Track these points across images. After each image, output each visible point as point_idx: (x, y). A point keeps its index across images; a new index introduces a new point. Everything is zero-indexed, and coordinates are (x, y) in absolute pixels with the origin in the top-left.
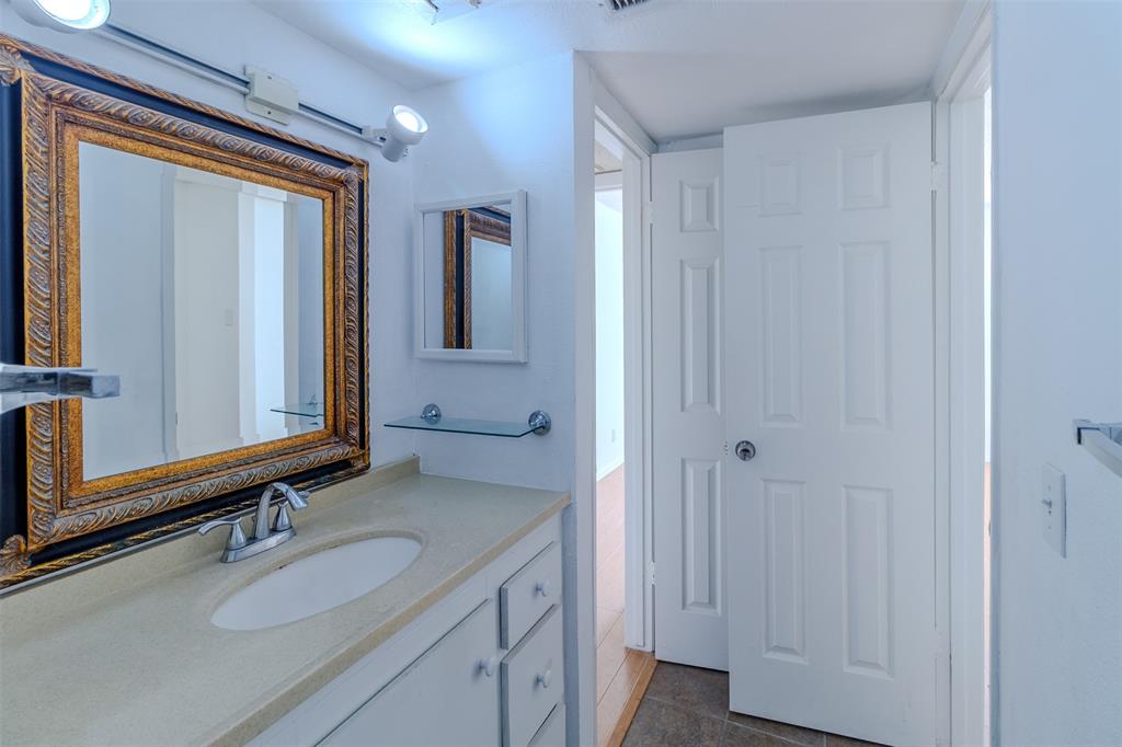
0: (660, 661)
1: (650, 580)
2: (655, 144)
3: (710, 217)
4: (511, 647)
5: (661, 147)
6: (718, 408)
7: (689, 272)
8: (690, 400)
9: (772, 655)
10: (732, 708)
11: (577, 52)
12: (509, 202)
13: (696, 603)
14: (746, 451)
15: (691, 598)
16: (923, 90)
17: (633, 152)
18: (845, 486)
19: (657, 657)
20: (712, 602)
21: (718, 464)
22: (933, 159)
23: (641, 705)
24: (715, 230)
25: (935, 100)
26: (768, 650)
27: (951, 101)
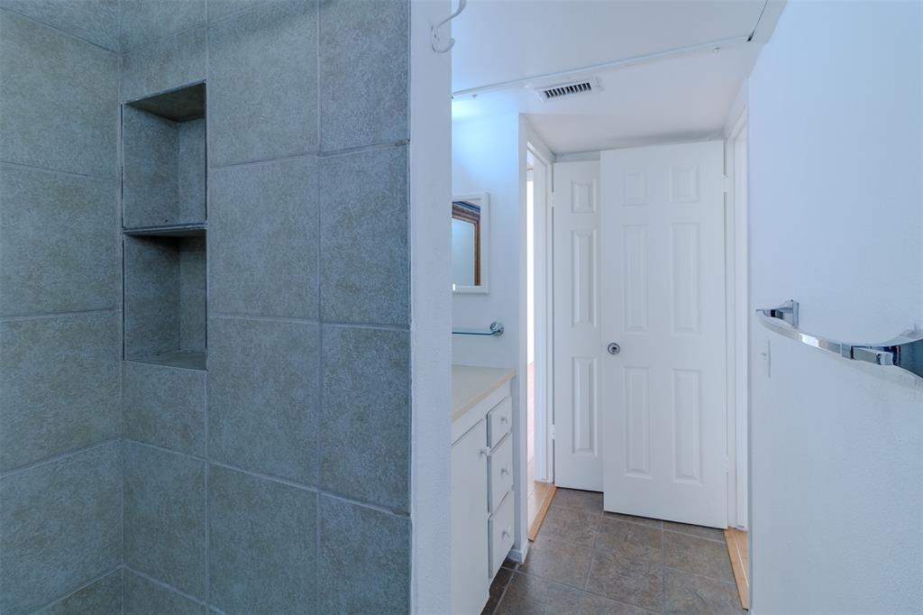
0: (558, 488)
1: (551, 437)
2: (555, 156)
3: (590, 204)
4: (493, 446)
5: (558, 158)
6: (595, 325)
7: (577, 240)
8: (577, 319)
9: (629, 475)
10: (605, 509)
11: (521, 114)
12: (479, 199)
13: (581, 449)
14: (614, 349)
15: (578, 446)
16: (719, 133)
17: (541, 161)
18: (676, 370)
19: (556, 485)
20: (591, 448)
21: (595, 361)
22: (725, 174)
23: (549, 510)
24: (593, 212)
25: (725, 139)
26: (628, 471)
27: (735, 140)
